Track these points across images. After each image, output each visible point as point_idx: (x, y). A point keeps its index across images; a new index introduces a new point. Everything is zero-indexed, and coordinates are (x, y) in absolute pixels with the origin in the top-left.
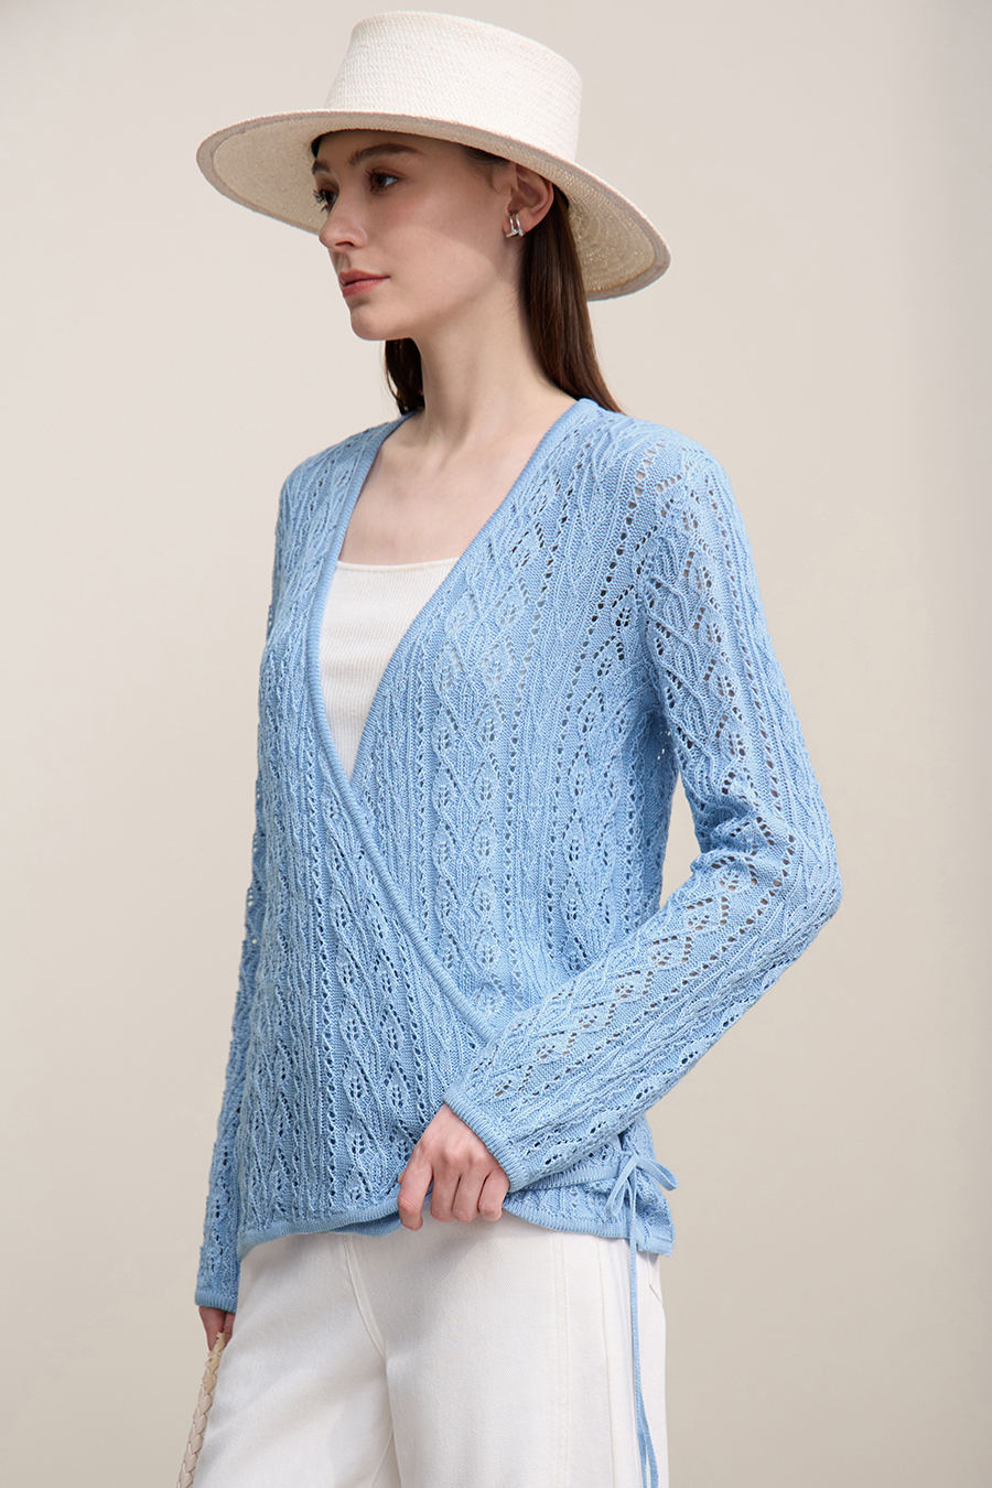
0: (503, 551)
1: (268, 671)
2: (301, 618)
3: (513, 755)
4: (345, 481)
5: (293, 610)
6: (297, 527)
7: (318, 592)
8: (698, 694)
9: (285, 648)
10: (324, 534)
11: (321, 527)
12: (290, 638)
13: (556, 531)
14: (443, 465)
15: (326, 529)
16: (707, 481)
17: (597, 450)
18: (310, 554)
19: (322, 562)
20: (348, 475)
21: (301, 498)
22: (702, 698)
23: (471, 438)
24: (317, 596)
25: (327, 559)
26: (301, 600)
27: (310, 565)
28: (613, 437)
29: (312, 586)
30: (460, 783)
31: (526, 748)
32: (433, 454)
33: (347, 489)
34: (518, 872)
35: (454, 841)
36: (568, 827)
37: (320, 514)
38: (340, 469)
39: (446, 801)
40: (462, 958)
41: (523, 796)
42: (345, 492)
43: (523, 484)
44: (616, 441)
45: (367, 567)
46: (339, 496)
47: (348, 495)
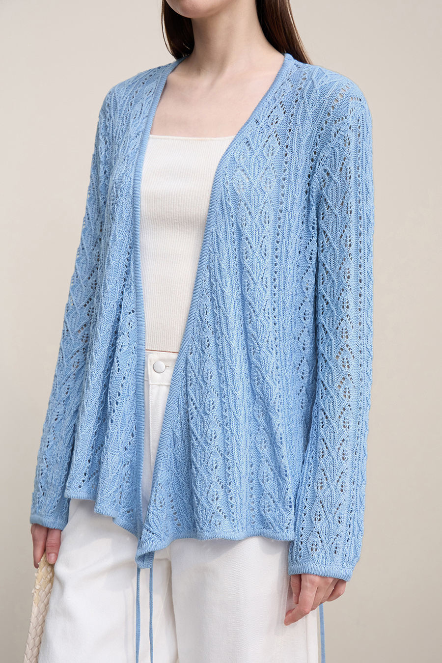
0: (258, 146)
1: (112, 194)
2: (131, 165)
3: (276, 265)
4: (152, 93)
5: (126, 161)
6: (122, 115)
7: (140, 149)
8: (335, 246)
9: (121, 182)
10: (141, 120)
11: (138, 116)
12: (124, 176)
13: (286, 137)
14: (212, 84)
15: (142, 117)
16: (358, 121)
17: (306, 92)
18: (132, 131)
19: (141, 134)
20: (153, 91)
21: (125, 98)
22: (337, 248)
23: (229, 71)
24: (140, 153)
25: (144, 132)
26: (130, 155)
27: (133, 136)
28: (315, 84)
29: (136, 147)
30: (255, 278)
31: (283, 262)
32: (204, 81)
33: (153, 97)
34: (281, 329)
35: (254, 311)
36: (302, 304)
37: (137, 108)
38: (147, 88)
39: (248, 289)
40: (264, 379)
41: (282, 287)
42: (152, 98)
43: (261, 109)
44: (317, 86)
45: (170, 137)
46: (149, 101)
47: (154, 100)
